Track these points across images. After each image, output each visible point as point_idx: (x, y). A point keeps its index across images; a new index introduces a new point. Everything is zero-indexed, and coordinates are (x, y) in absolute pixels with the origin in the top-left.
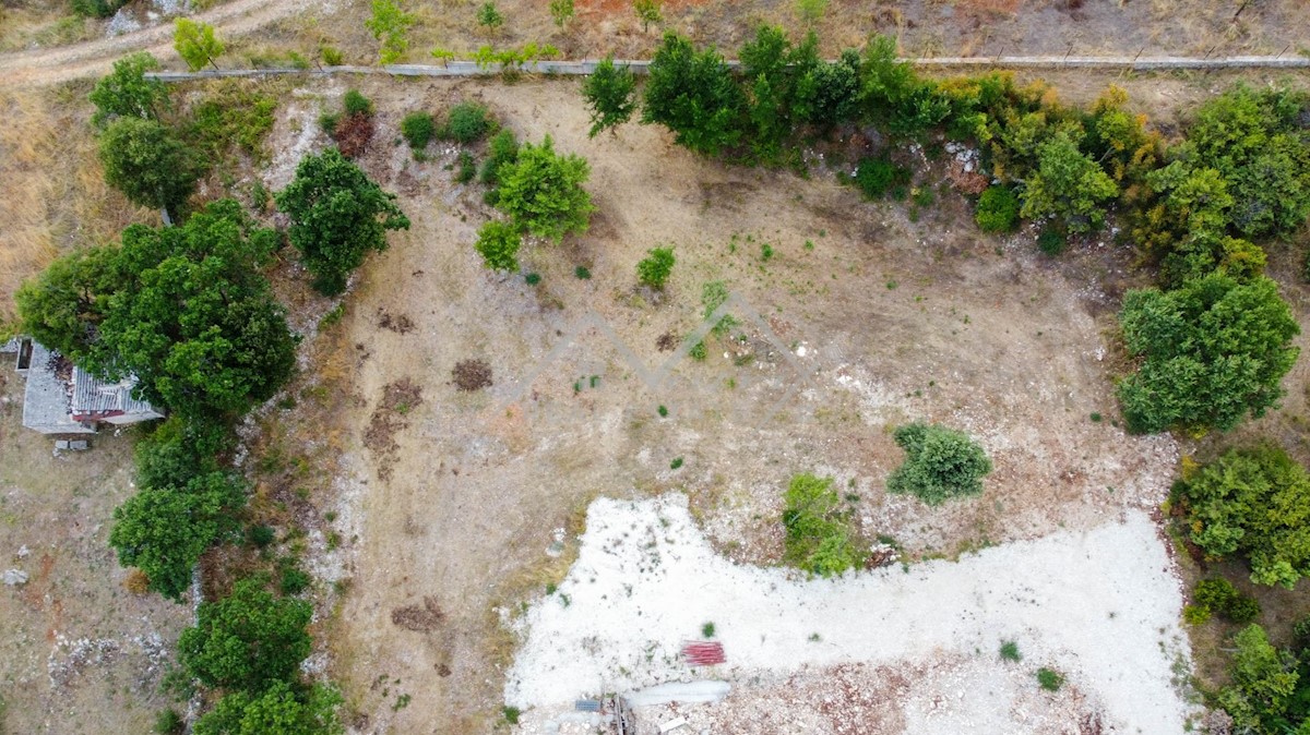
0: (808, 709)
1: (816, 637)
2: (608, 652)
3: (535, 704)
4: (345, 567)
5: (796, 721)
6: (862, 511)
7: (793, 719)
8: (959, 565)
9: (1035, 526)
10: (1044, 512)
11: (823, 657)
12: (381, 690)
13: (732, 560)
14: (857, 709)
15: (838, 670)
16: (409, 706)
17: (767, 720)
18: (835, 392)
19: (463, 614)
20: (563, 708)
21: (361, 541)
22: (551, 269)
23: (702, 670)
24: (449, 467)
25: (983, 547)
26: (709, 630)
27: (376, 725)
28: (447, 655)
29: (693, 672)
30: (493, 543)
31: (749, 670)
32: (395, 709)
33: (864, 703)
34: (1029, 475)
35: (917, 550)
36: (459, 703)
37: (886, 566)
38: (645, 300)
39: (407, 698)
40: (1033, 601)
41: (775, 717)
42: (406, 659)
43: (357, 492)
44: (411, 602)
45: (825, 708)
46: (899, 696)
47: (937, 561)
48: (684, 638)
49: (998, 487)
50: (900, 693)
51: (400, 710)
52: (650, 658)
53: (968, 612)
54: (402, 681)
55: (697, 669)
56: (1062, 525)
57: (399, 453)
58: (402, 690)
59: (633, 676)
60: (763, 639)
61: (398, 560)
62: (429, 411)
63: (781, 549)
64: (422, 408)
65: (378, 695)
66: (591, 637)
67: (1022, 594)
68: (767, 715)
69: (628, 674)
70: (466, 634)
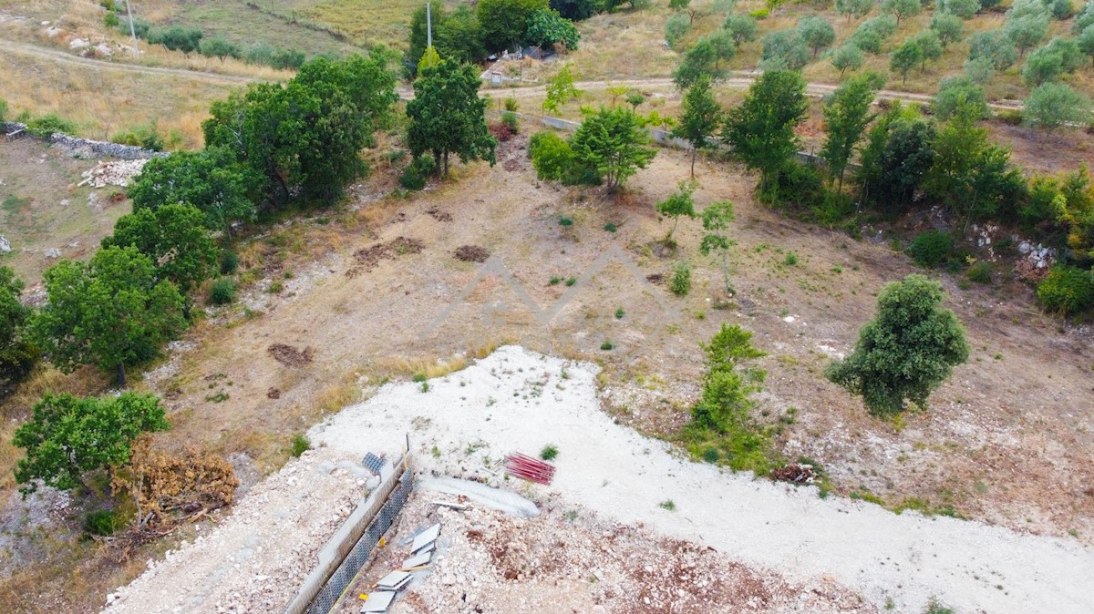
0: (617, 565)
1: (670, 506)
2: (431, 432)
3: (329, 445)
4: (267, 306)
5: (595, 569)
6: (791, 433)
7: (592, 565)
8: (900, 516)
9: (1029, 521)
10: (1049, 513)
11: (669, 527)
12: (212, 382)
13: (614, 418)
14: (681, 593)
15: (679, 546)
16: (222, 404)
17: (560, 550)
18: (811, 352)
19: (328, 367)
20: (351, 457)
21: (295, 299)
22: (586, 223)
23: (517, 482)
24: (406, 288)
25: (942, 514)
26: (549, 453)
27: (181, 402)
28: (287, 388)
29: (507, 478)
30: (398, 338)
31: (570, 500)
32: (208, 399)
33: (695, 591)
34: (1037, 476)
35: (847, 486)
36: (264, 421)
37: (797, 484)
38: (654, 252)
39: (225, 398)
40: (1000, 588)
41: (571, 553)
42: (252, 374)
43: (322, 274)
44: (295, 345)
45: (640, 575)
46: (748, 606)
47: (868, 504)
48: (519, 451)
49: (986, 471)
50: (751, 603)
51: (212, 402)
52: (470, 451)
53: (892, 561)
54: (234, 385)
55: (512, 479)
56: (1074, 534)
57: (375, 269)
58: (227, 390)
59: (441, 457)
60: (605, 485)
61: (312, 319)
62: (420, 259)
63: (675, 432)
64: (417, 256)
65: (206, 385)
66: (426, 418)
67: (985, 574)
68: (562, 545)
69: (438, 455)
70: (317, 380)
